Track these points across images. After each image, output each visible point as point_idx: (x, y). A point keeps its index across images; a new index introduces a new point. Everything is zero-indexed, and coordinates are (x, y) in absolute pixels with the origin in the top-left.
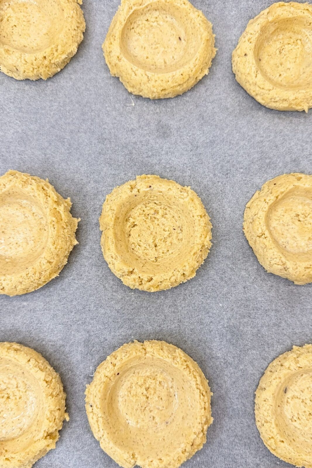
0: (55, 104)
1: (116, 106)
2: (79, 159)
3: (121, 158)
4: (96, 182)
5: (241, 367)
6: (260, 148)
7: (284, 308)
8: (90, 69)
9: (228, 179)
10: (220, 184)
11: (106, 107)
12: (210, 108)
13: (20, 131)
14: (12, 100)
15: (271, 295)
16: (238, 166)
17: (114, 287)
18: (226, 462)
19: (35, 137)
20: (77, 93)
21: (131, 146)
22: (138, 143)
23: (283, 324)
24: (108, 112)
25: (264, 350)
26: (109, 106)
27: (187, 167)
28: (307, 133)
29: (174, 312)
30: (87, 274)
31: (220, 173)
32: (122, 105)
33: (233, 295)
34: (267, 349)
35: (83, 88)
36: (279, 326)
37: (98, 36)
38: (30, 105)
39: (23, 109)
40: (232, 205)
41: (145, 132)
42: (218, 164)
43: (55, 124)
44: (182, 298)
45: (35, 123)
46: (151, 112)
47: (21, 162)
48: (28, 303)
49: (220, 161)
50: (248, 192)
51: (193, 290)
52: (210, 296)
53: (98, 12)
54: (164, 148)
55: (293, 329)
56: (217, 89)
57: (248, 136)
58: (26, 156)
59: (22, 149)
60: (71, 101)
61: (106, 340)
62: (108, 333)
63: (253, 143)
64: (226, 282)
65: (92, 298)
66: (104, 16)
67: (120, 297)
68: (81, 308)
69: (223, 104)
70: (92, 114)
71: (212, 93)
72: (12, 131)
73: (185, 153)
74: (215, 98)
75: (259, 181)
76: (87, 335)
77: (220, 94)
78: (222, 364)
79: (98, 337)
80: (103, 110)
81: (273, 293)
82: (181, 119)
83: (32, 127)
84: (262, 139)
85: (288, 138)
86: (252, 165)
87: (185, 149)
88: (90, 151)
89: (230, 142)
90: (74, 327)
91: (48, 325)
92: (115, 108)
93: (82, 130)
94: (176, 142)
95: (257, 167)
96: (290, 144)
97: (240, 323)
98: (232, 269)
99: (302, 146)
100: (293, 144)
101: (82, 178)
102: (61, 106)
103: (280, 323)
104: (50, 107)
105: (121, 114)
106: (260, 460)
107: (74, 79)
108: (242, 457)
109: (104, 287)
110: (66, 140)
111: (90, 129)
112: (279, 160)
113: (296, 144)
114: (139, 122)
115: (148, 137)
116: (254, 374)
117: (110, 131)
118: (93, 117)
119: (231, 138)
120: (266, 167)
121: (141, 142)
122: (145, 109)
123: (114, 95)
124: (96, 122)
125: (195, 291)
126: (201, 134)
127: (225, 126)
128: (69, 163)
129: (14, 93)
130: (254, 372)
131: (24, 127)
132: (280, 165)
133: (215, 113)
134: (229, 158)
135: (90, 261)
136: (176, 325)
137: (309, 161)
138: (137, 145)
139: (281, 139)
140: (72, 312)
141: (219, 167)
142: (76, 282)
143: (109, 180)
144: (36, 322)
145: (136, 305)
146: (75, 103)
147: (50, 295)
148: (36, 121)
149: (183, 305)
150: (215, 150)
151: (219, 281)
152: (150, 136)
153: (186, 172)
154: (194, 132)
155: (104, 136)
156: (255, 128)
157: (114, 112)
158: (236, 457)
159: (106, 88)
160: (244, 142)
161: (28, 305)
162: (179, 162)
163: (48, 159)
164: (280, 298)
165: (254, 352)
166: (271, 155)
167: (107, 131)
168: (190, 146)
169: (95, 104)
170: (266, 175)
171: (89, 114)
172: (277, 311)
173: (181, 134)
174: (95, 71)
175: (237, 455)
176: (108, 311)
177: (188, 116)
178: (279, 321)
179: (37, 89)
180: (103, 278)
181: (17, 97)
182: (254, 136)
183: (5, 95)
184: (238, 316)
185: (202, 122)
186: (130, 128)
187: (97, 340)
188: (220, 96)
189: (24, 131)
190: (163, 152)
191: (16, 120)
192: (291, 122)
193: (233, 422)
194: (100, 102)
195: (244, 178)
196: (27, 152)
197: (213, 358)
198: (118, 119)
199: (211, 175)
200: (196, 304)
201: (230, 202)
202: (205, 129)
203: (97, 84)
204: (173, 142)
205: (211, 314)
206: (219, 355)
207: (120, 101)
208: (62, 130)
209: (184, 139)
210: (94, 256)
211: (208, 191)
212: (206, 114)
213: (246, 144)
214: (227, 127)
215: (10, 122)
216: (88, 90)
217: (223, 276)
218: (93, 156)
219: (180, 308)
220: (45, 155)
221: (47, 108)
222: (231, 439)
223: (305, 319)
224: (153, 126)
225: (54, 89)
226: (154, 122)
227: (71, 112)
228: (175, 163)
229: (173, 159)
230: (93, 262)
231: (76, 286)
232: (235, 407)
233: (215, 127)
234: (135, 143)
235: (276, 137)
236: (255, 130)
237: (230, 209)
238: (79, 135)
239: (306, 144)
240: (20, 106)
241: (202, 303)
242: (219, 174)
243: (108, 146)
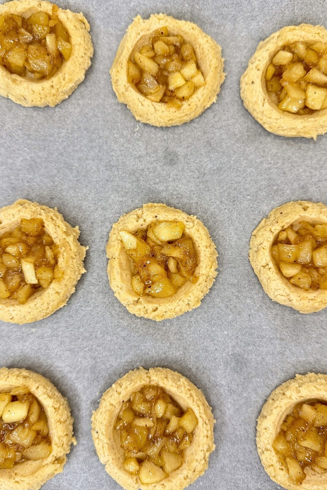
0: (63, 131)
1: (124, 132)
2: (87, 186)
3: (128, 185)
4: (103, 209)
5: (245, 395)
6: (267, 175)
7: (289, 337)
8: (98, 95)
9: (234, 206)
10: (227, 211)
11: (114, 134)
12: (218, 134)
13: (29, 159)
14: (21, 127)
15: (276, 323)
16: (245, 193)
17: (120, 314)
18: (228, 487)
19: (44, 165)
20: (85, 120)
21: (138, 173)
22: (145, 170)
23: (288, 353)
24: (116, 139)
25: (268, 378)
26: (117, 133)
27: (194, 194)
28: (316, 159)
29: (179, 339)
30: (94, 301)
31: (227, 200)
32: (130, 132)
33: (238, 323)
34: (271, 377)
35: (91, 114)
36: (284, 355)
37: (106, 60)
38: (38, 132)
39: (31, 137)
40: (239, 232)
41: (153, 159)
42: (224, 191)
43: (63, 151)
44: (187, 325)
45: (44, 151)
46: (159, 139)
47: (29, 189)
48: (36, 329)
49: (227, 188)
50: (255, 219)
51: (199, 317)
52: (215, 324)
53: (106, 35)
54: (171, 175)
55: (297, 357)
56: (225, 114)
57: (256, 163)
58: (35, 184)
59: (31, 177)
60: (80, 128)
61: (112, 366)
62: (114, 359)
63: (261, 170)
64: (231, 310)
65: (99, 325)
66: (112, 38)
67: (126, 324)
68: (88, 335)
69: (231, 130)
70: (100, 141)
71: (220, 118)
72: (21, 159)
73: (192, 180)
74: (224, 124)
75: (266, 208)
76: (94, 362)
77: (228, 120)
78: (226, 391)
79: (104, 364)
80: (112, 137)
81: (278, 322)
82: (189, 146)
83: (40, 154)
84: (269, 166)
85: (296, 164)
86: (260, 192)
87: (192, 177)
88: (98, 179)
89: (237, 170)
90: (81, 354)
91: (56, 351)
92: (123, 135)
93: (90, 157)
94: (183, 169)
95: (265, 194)
96: (298, 170)
97: (244, 351)
98: (237, 297)
99: (311, 173)
100: (302, 170)
101: (89, 205)
102: (69, 133)
103: (285, 351)
104: (58, 134)
105: (129, 141)
106: (261, 485)
107: (82, 104)
108: (244, 482)
109: (111, 314)
110: (74, 167)
111: (98, 156)
112: (286, 187)
113: (305, 171)
114: (146, 149)
115: (155, 164)
116: (257, 401)
117: (118, 158)
118: (101, 144)
119: (238, 165)
120: (273, 194)
121: (148, 169)
122: (153, 136)
123: (122, 121)
124: (104, 149)
125: (201, 318)
126: (208, 161)
127: (232, 152)
128: (77, 190)
129: (23, 120)
130: (258, 399)
131: (33, 155)
132: (288, 192)
133: (222, 139)
134: (236, 185)
135: (97, 288)
136: (182, 352)
137: (317, 188)
138: (144, 172)
139: (290, 165)
140: (79, 339)
141: (226, 194)
142: (83, 309)
143: (116, 207)
144: (45, 348)
145: (142, 332)
146: (83, 130)
147: (58, 322)
148: (44, 149)
149: (188, 333)
150: (222, 177)
151: (224, 309)
152: (157, 164)
153: (193, 199)
154: (201, 160)
155: (111, 163)
156: (263, 155)
157: (122, 139)
158: (238, 482)
159: (114, 114)
160: (251, 169)
161: (36, 331)
162: (186, 189)
163: (56, 186)
164: (285, 326)
165: (258, 380)
166: (279, 182)
167: (114, 158)
168: (197, 173)
169: (103, 131)
170: (273, 202)
171: (97, 141)
172: (282, 339)
173: (189, 161)
174: (102, 96)
175: (240, 480)
176: (115, 338)
177: (195, 143)
178: (284, 349)
179: (45, 115)
180: (110, 305)
181: (25, 124)
182: (262, 162)
183: (14, 122)
184: (243, 344)
185: (210, 148)
186: (138, 155)
187: (103, 367)
188: (228, 122)
189: (32, 159)
190: (171, 179)
191: (25, 147)
192: (300, 149)
193: (236, 448)
194: (108, 129)
195: (251, 206)
196: (35, 180)
197: (217, 385)
198: (125, 146)
199: (218, 202)
200: (201, 332)
201: (236, 229)
202: (212, 155)
203: (105, 110)
204: (180, 169)
205: (216, 342)
206: (223, 383)
207: (128, 127)
208: (71, 158)
209: (191, 166)
210: (101, 283)
211: (214, 218)
212: (214, 141)
213: (254, 171)
214: (234, 154)
215: (18, 150)
216: (96, 116)
217: (228, 304)
218: (101, 183)
219: (185, 336)
220: (54, 183)
221: (56, 135)
222: (234, 464)
223: (310, 348)
224: (160, 153)
225: (62, 115)
226: (162, 149)
227: (79, 139)
228: (182, 190)
229: (180, 186)
230: (100, 289)
231: (83, 313)
232: (238, 433)
233: (222, 154)
234: (143, 170)
235: (283, 164)
236: (263, 156)
237: (236, 236)
238: (87, 162)
239: (315, 170)
240: (28, 133)
241: (207, 331)
242: (226, 202)
243: (116, 173)
